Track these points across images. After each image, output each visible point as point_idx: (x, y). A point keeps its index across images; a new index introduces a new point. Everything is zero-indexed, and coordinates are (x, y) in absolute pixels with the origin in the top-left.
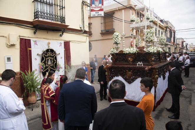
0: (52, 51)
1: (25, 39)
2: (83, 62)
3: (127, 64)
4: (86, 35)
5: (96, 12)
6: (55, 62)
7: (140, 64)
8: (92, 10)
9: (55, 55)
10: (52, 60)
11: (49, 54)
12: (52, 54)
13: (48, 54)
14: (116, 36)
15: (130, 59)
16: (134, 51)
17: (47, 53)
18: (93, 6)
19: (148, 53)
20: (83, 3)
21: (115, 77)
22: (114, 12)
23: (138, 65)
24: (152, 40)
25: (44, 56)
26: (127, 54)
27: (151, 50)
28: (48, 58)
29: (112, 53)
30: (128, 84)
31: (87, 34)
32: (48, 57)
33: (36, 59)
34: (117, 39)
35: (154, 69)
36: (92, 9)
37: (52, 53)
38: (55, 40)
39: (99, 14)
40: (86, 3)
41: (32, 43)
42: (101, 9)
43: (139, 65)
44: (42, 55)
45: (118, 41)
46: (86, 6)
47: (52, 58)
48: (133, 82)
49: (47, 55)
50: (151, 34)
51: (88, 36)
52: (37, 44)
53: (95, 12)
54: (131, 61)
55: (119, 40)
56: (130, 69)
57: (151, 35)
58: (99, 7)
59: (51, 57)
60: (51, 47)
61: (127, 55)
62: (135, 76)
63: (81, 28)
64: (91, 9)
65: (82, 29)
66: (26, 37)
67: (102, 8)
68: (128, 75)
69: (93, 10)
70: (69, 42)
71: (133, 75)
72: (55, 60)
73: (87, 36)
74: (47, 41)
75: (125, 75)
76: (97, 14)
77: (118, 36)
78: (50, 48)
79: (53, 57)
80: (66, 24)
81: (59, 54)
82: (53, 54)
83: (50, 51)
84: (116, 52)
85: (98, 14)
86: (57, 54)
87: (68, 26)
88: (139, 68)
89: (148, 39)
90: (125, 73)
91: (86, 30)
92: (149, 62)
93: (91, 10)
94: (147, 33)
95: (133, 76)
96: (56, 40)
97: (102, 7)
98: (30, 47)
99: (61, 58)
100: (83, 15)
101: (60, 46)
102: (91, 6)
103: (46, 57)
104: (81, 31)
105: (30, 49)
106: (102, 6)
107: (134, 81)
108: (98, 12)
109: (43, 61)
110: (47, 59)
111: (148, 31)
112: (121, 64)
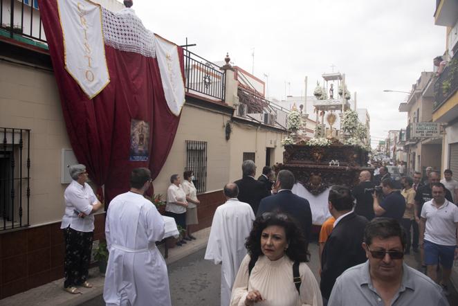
3: (311, 164)
7: (334, 163)
15: (317, 155)
16: (325, 143)
19: (348, 147)
23: (330, 165)
26: (312, 146)
29: (286, 144)
48: (321, 192)
54: (319, 158)
56: (317, 171)
68: (313, 181)
75: (307, 182)
84: (293, 143)
88: (332, 170)
90: (309, 178)
92: (348, 161)
107: (324, 190)
112: (302, 164)
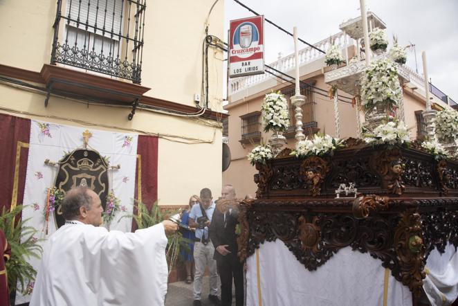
0: (94, 156)
1: (14, 117)
2: (194, 197)
3: (303, 196)
4: (214, 123)
5: (244, 62)
6: (102, 188)
7: (347, 192)
8: (232, 60)
9: (102, 169)
10: (92, 182)
11: (85, 164)
12: (91, 166)
13: (80, 163)
14: (268, 104)
15: (310, 174)
16: (325, 145)
17: (75, 162)
18: (237, 47)
19: (376, 146)
20: (208, 40)
21: (263, 243)
22: (316, 81)
23: (338, 197)
24: (388, 98)
25: (67, 168)
26: (301, 157)
27: (386, 133)
28: (80, 176)
29: (256, 158)
30: (307, 270)
31: (216, 120)
32: (80, 172)
33: (40, 175)
34: (273, 111)
35: (402, 207)
36: (234, 57)
37: (95, 162)
38: (111, 127)
39: (251, 66)
40: (218, 42)
41: (35, 129)
42: (256, 54)
43: (342, 194)
44: (61, 165)
45: (275, 117)
46: (219, 49)
47: (94, 178)
48: (323, 263)
49: (76, 166)
50: (382, 75)
51: (221, 128)
52: (49, 135)
53: (241, 63)
54: (316, 181)
55: (281, 117)
56: (310, 212)
57: (385, 79)
58: (251, 49)
59: (89, 172)
60: (93, 146)
61: (305, 162)
62: (330, 237)
63: (197, 102)
64: (232, 55)
65: (202, 105)
66: (19, 112)
67: (259, 51)
68: (304, 235)
69: (236, 57)
70: (157, 137)
71: (323, 237)
72: (103, 185)
73: (217, 127)
74: (83, 129)
75: (293, 238)
76: (245, 67)
77: (275, 103)
78: (89, 148)
79: (96, 174)
80: (143, 84)
81: (119, 167)
82: (97, 166)
83: (86, 154)
84: (270, 156)
85: (248, 66)
86: (110, 169)
87: (147, 89)
88: (343, 205)
89: (372, 97)
90: (296, 228)
91: (213, 110)
92: (380, 183)
93: (231, 57)
94: (368, 75)
95: (322, 240)
96: (115, 128)
97: (258, 49)
98: (27, 140)
99: (125, 179)
100: (207, 71)
101: (124, 145)
102: (232, 47)
103: (72, 173)
104: (196, 110)
105: (25, 145)
106: (261, 46)
107: (328, 258)
108: (247, 62)
109: (62, 184)
110: (74, 177)
111: (371, 69)
